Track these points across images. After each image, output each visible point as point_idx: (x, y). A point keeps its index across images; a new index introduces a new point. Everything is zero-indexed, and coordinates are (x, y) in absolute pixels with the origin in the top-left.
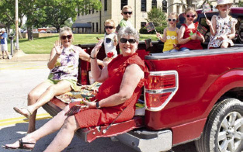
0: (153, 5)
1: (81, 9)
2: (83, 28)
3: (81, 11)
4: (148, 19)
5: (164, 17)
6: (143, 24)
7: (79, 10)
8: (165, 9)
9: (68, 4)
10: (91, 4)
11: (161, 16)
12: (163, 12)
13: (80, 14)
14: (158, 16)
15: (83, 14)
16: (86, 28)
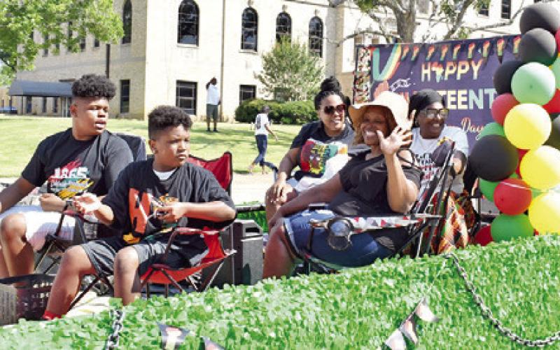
0: (279, 30)
1: (52, 36)
2: (45, 97)
3: (53, 41)
4: (263, 76)
5: (315, 72)
6: (247, 92)
7: (46, 37)
8: (316, 45)
9: (13, 19)
10: (87, 21)
11: (305, 68)
12: (312, 54)
13: (50, 51)
14: (296, 69)
15: (57, 52)
16: (56, 97)
